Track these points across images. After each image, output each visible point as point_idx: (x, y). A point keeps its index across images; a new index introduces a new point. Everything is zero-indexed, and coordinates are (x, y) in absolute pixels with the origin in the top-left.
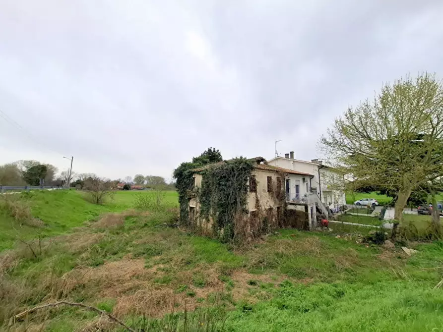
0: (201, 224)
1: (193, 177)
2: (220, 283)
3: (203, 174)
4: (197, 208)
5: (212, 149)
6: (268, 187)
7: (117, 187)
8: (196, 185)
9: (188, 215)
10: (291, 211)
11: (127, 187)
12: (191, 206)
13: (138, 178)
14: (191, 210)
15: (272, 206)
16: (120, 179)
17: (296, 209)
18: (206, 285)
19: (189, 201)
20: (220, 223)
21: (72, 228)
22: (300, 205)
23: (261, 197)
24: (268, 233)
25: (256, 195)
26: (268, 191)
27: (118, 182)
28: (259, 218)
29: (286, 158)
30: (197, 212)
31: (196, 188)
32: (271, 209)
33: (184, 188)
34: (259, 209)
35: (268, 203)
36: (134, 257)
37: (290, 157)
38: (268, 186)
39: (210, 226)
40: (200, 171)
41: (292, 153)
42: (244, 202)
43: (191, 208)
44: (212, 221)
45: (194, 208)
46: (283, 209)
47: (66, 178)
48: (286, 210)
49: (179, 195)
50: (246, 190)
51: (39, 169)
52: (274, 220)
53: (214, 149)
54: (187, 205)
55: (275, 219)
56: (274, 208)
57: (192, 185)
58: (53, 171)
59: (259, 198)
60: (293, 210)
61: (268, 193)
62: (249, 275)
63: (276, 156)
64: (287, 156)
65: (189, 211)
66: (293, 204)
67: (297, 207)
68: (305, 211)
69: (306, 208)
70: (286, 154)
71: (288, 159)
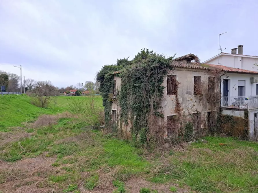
0: (121, 127)
1: (114, 80)
2: (110, 188)
3: (122, 77)
4: (118, 112)
5: (146, 50)
6: (194, 89)
7: (70, 92)
8: (116, 88)
9: (111, 118)
10: (227, 117)
11: (78, 93)
13: (88, 84)
14: (113, 113)
15: (200, 110)
16: (72, 86)
17: (233, 115)
18: (95, 188)
19: (111, 104)
20: (137, 127)
21: (9, 128)
22: (238, 110)
23: (183, 100)
24: (191, 140)
25: (176, 97)
26: (195, 93)
27: (70, 89)
28: (181, 124)
29: (232, 53)
30: (118, 115)
31: (116, 91)
32: (198, 114)
33: (106, 91)
34: (179, 113)
35: (194, 108)
36: (49, 156)
37: (237, 53)
38: (195, 87)
39: (129, 129)
40: (119, 73)
41: (240, 47)
42: (158, 105)
43: (114, 111)
44: (130, 125)
45: (116, 111)
46: (216, 115)
47: (28, 86)
48: (220, 115)
49: (103, 98)
50: (160, 91)
51: (3, 78)
52: (202, 126)
53: (148, 50)
54: (110, 109)
55: (205, 126)
56: (203, 113)
57: (113, 88)
58: (17, 80)
59: (180, 102)
60: (229, 116)
61: (194, 95)
62: (147, 183)
63: (220, 53)
64: (234, 51)
65: (112, 114)
66: (230, 109)
67: (235, 113)
68: (245, 117)
69: (247, 114)
70: (232, 50)
71: (234, 55)
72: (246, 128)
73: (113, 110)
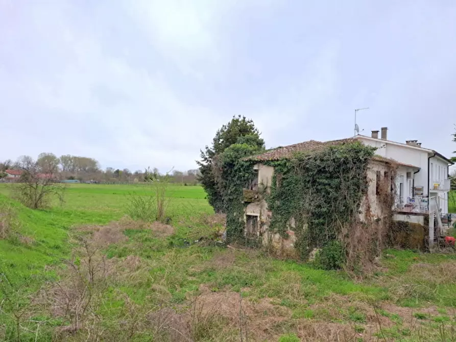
0: (270, 241)
1: (255, 168)
4: (263, 217)
6: (378, 188)
8: (259, 181)
9: (243, 228)
10: (401, 224)
12: (249, 214)
14: (249, 220)
15: (379, 215)
17: (409, 221)
18: (367, 320)
19: (246, 206)
22: (416, 214)
26: (377, 193)
29: (372, 137)
31: (260, 186)
37: (380, 137)
39: (290, 244)
40: (272, 160)
41: (384, 130)
43: (250, 217)
44: (293, 238)
45: (256, 217)
48: (392, 222)
53: (244, 118)
54: (242, 213)
56: (381, 219)
57: (252, 181)
60: (403, 222)
61: (376, 196)
63: (357, 134)
64: (375, 134)
65: (245, 221)
66: (404, 213)
67: (411, 218)
68: (424, 224)
69: (426, 219)
70: (373, 132)
71: (375, 140)
72: (426, 237)
73: (247, 216)
